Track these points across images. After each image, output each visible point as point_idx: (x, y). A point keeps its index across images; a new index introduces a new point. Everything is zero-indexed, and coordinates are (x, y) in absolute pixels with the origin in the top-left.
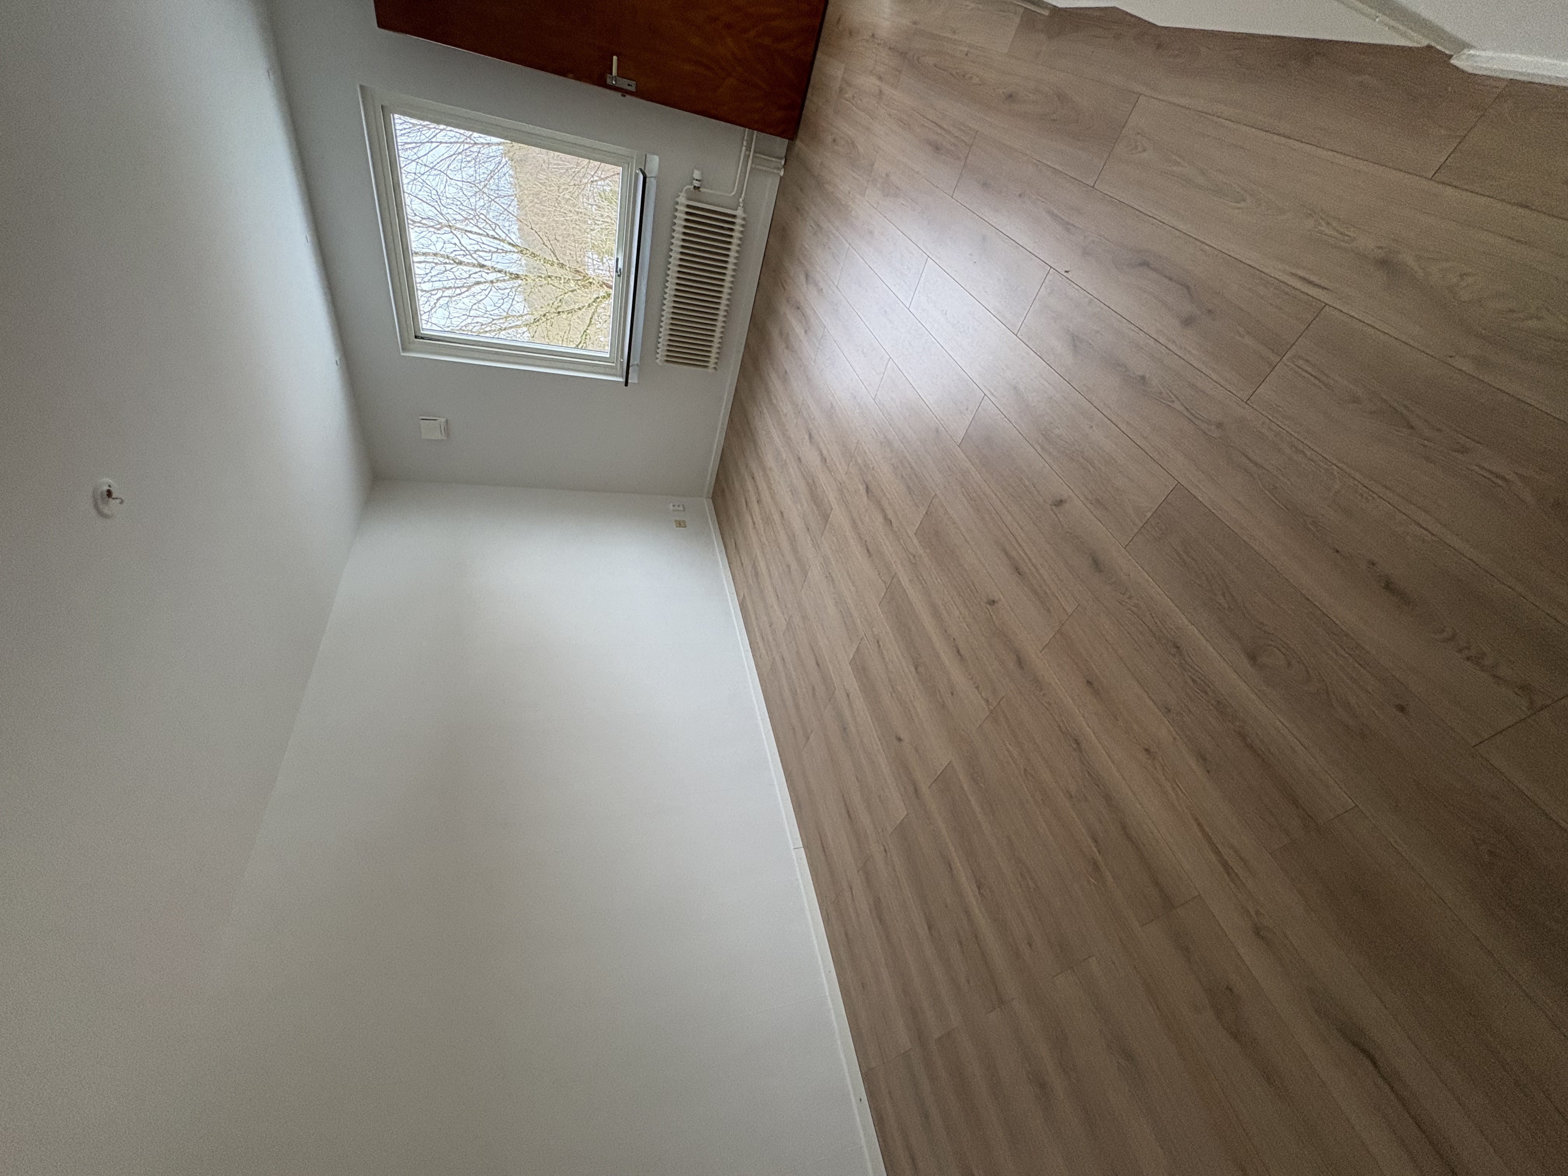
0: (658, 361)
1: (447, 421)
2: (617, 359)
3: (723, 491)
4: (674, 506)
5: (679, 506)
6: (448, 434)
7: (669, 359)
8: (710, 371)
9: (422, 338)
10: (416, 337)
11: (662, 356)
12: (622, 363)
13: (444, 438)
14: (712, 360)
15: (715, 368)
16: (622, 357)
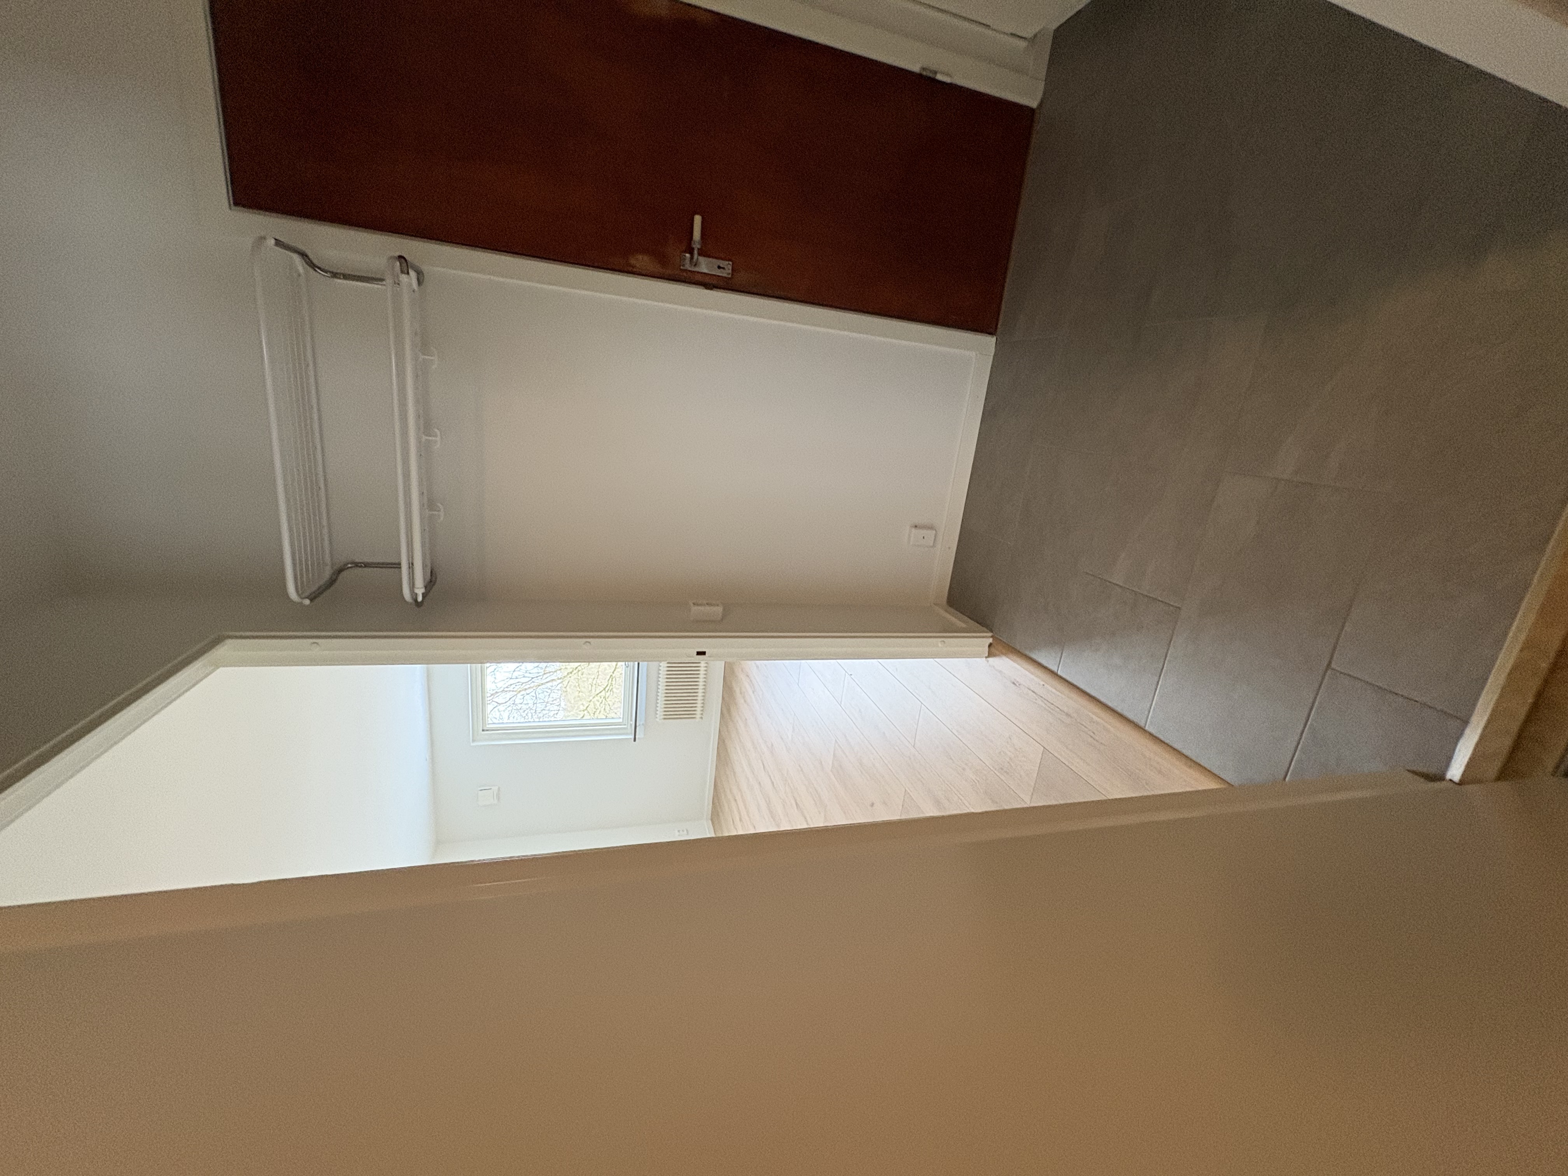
0: (658, 720)
1: (499, 789)
2: (628, 723)
3: (718, 815)
4: (679, 831)
5: (683, 831)
6: (499, 799)
7: (665, 717)
8: (698, 720)
9: (487, 730)
10: (483, 730)
11: (660, 716)
12: (631, 725)
13: (496, 801)
14: (698, 712)
15: (702, 718)
16: (631, 720)
